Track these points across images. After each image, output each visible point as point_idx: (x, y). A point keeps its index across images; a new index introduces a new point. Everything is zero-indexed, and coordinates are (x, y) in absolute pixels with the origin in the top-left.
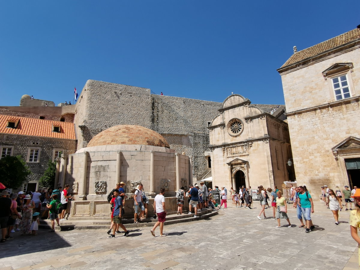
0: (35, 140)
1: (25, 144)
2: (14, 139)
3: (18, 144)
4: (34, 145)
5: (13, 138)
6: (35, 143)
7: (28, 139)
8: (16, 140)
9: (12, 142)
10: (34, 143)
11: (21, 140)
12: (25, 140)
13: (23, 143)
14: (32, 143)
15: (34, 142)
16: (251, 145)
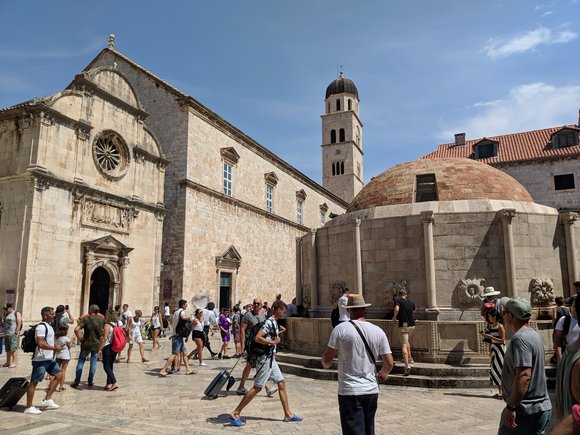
16: (137, 213)
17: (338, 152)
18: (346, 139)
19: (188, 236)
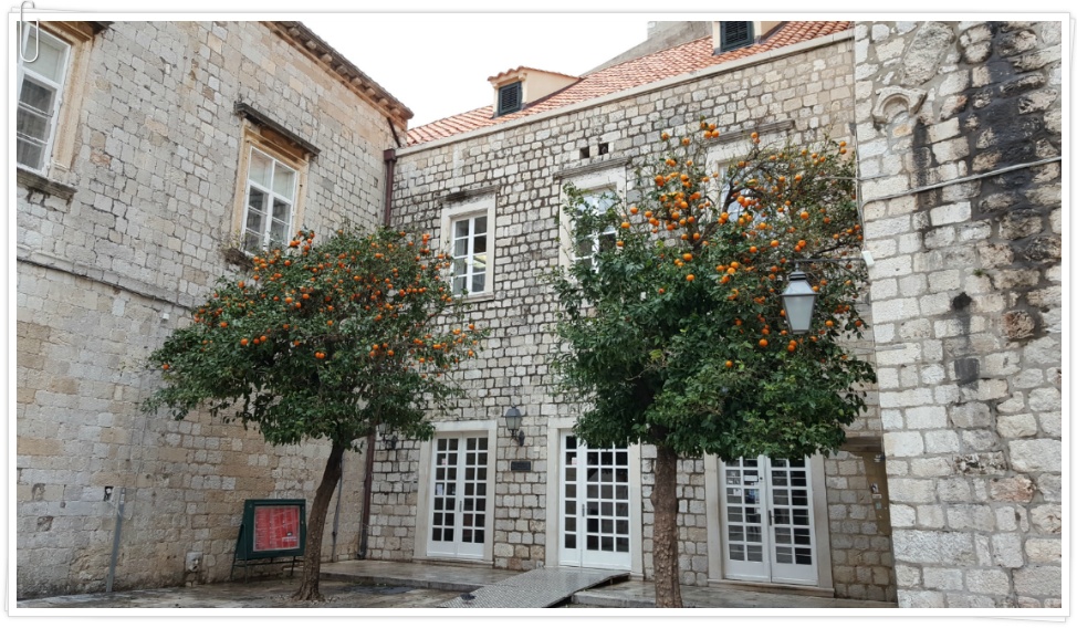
0: (588, 134)
1: (545, 172)
2: (491, 156)
3: (511, 180)
4: (585, 162)
5: (487, 154)
6: (594, 151)
7: (556, 137)
8: (501, 162)
9: (486, 180)
10: (585, 153)
11: (524, 153)
12: (543, 148)
13: (534, 165)
14: (576, 155)
15: (583, 144)
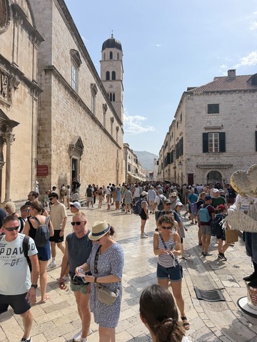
16: (18, 84)
17: (111, 86)
18: (117, 78)
19: (53, 121)
